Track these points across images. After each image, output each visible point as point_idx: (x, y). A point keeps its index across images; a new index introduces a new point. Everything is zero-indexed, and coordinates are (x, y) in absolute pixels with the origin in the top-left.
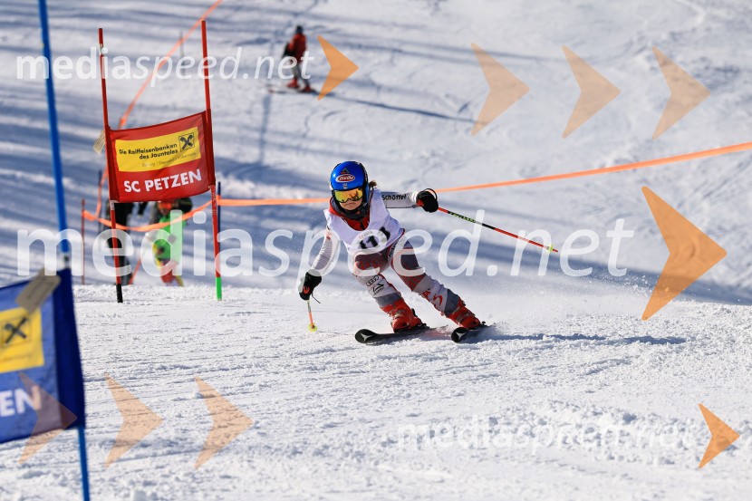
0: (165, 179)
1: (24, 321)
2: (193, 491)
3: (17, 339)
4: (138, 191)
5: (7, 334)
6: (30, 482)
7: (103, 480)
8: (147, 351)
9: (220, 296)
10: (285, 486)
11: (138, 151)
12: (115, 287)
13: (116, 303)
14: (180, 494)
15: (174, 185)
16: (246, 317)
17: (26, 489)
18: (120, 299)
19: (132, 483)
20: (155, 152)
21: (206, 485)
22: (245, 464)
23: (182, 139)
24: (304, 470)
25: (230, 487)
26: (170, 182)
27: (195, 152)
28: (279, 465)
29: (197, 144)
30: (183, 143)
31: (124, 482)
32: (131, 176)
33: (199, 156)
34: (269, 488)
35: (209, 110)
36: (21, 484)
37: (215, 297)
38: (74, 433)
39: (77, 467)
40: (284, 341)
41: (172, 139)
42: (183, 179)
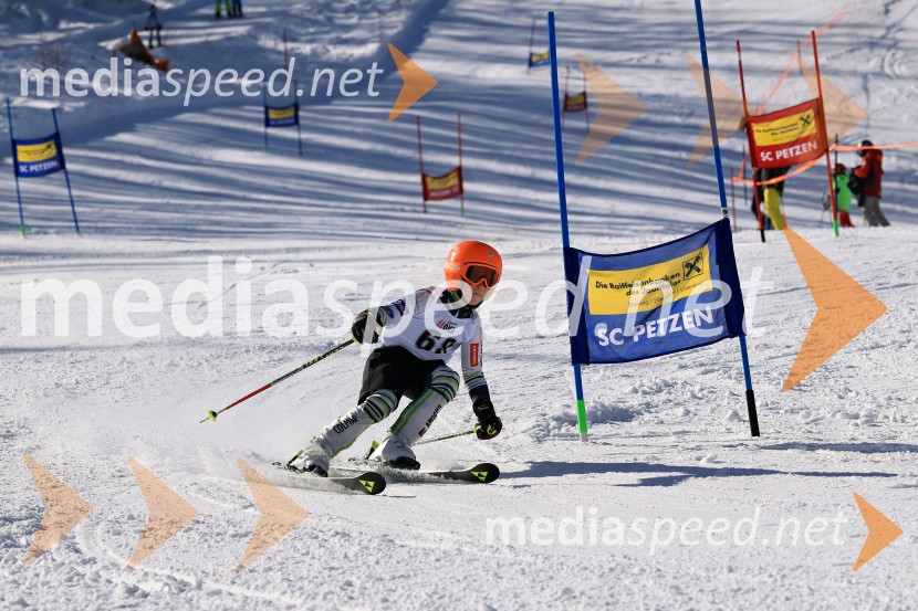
0: (791, 150)
1: (698, 258)
2: (826, 378)
3: (694, 273)
4: (771, 159)
5: (687, 270)
6: (707, 377)
7: (760, 373)
8: (786, 277)
9: (837, 234)
10: (895, 371)
11: (770, 130)
12: (759, 232)
13: (761, 243)
14: (817, 380)
15: (798, 153)
16: (858, 248)
17: (704, 382)
18: (764, 240)
19: (781, 374)
20: (784, 129)
21: (836, 374)
22: (864, 356)
23: (802, 119)
24: (909, 359)
25: (854, 374)
26: (794, 151)
27: (812, 129)
28: (889, 356)
29: (813, 124)
30: (802, 122)
31: (775, 374)
32: (766, 149)
33: (815, 131)
34: (883, 373)
35: (821, 97)
36: (701, 379)
37: (834, 234)
38: (737, 340)
39: (740, 364)
40: (888, 265)
41: (795, 118)
42: (804, 148)
